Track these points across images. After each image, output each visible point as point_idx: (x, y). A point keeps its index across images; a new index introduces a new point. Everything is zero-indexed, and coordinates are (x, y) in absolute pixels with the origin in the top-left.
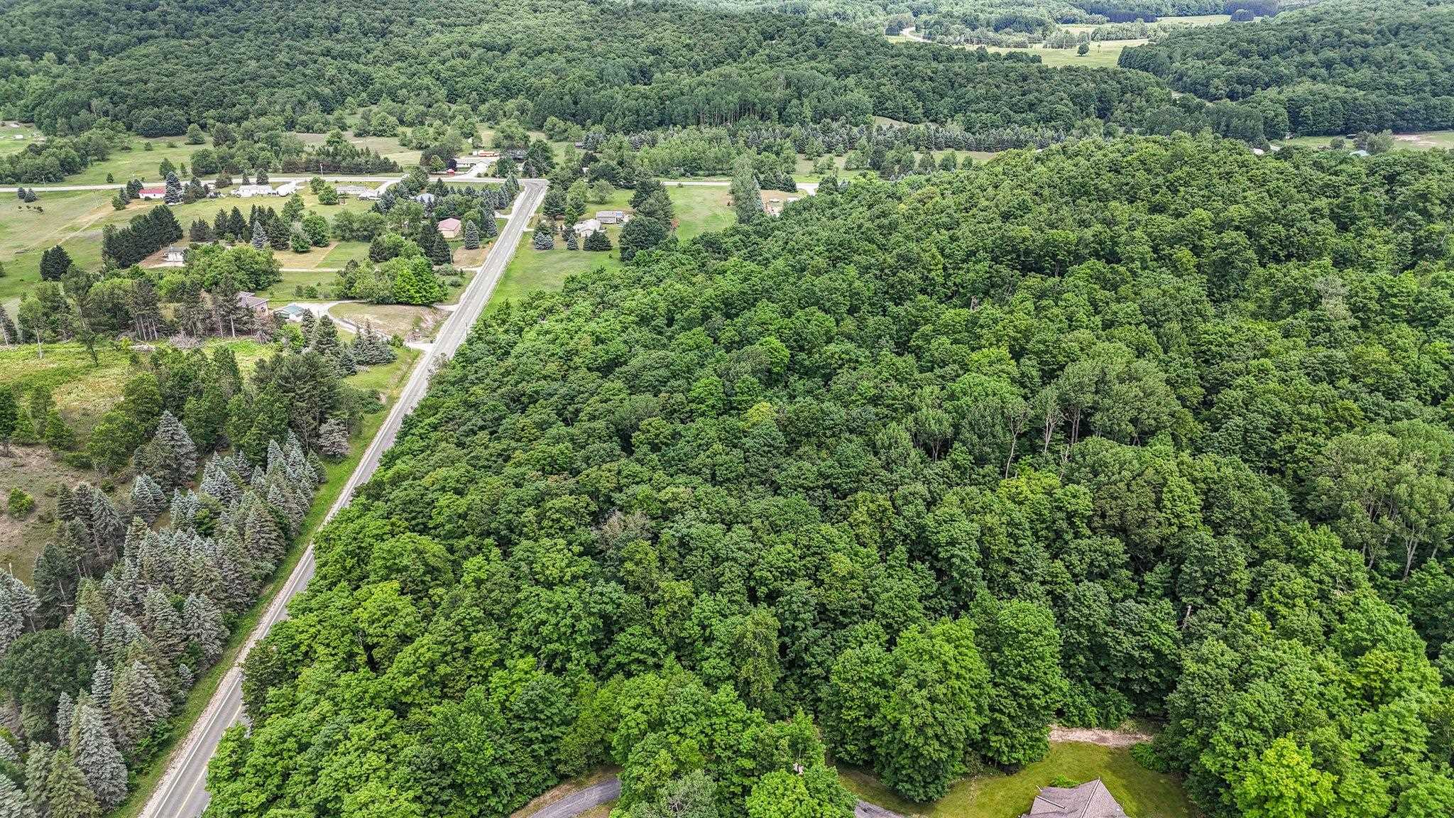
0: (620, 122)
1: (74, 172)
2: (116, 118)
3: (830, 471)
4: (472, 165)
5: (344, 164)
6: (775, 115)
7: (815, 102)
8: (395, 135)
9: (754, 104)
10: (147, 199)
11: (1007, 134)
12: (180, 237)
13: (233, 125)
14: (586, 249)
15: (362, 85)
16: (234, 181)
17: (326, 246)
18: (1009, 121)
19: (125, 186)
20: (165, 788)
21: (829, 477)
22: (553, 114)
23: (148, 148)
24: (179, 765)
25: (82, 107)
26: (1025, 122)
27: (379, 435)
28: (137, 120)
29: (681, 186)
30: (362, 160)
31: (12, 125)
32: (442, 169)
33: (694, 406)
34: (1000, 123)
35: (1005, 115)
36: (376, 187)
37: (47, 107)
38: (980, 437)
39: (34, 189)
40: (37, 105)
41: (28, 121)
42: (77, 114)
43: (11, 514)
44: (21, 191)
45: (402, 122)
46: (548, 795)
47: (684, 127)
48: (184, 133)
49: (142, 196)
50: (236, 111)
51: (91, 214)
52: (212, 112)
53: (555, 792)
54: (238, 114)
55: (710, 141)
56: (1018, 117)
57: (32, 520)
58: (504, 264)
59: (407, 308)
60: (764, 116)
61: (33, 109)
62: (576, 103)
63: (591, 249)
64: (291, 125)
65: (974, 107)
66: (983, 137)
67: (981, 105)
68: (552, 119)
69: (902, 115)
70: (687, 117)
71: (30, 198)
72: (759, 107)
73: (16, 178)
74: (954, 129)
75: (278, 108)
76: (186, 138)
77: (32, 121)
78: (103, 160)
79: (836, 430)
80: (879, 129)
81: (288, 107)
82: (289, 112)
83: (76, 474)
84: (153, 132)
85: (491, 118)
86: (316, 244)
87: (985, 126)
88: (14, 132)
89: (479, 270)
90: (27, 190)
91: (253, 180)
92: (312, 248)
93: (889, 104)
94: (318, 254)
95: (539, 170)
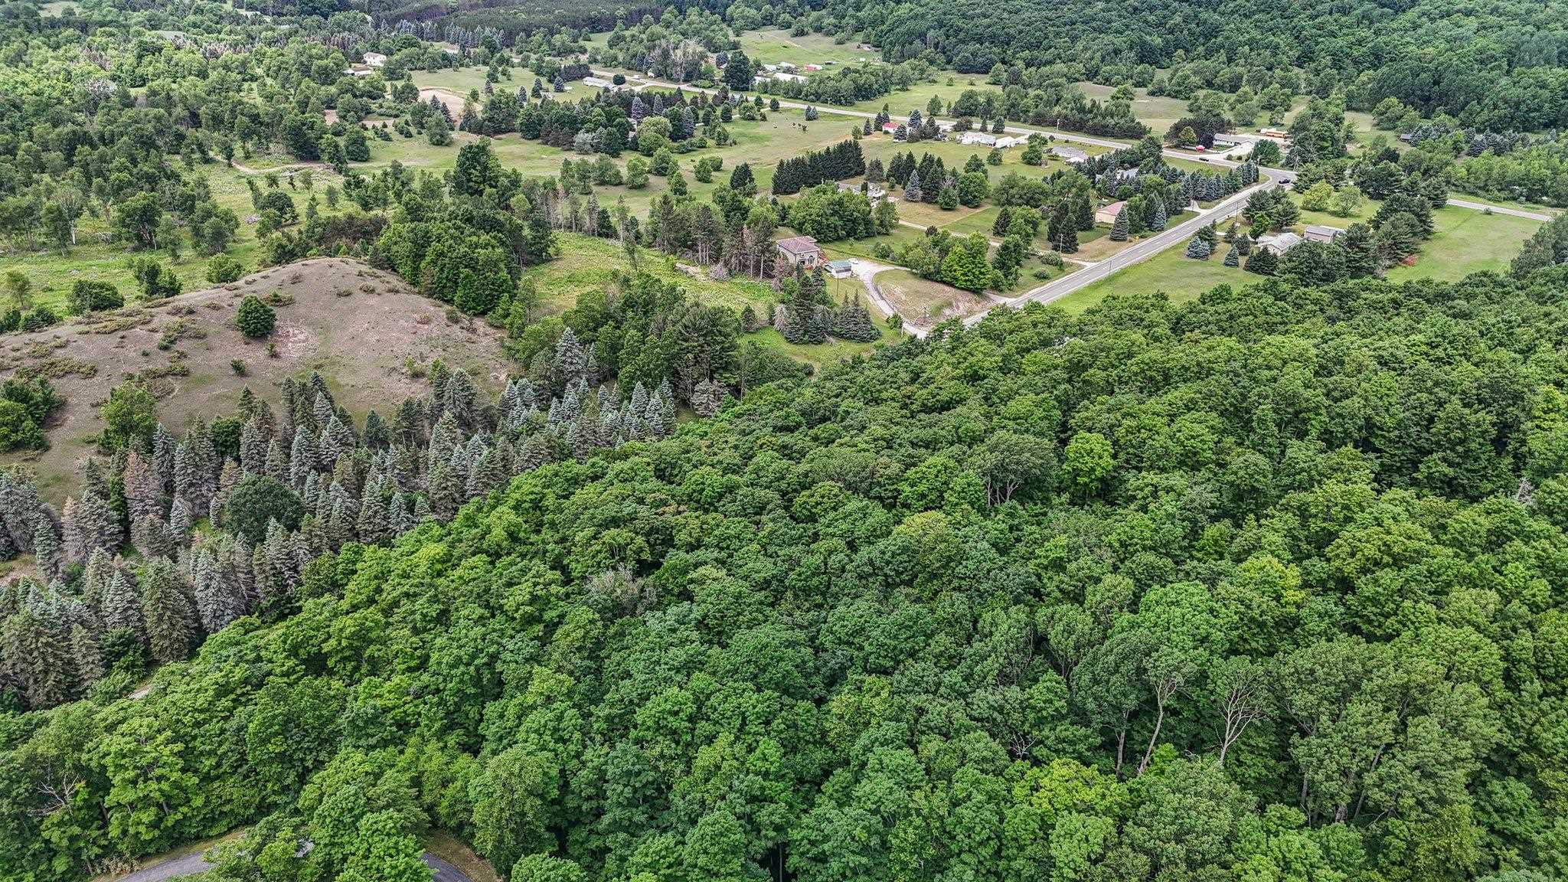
1: (868, 99)
2: (941, 50)
12: (862, 173)
14: (1246, 267)
15: (1206, 37)
16: (974, 126)
17: (976, 207)
19: (875, 116)
23: (950, 84)
25: (918, 37)
28: (958, 54)
29: (1488, 213)
32: (1192, 143)
39: (818, 109)
41: (879, 45)
44: (811, 109)
48: (986, 72)
49: (884, 130)
59: (947, 288)
63: (1251, 269)
71: (809, 118)
76: (988, 78)
86: (965, 203)
89: (1090, 265)
90: (815, 109)
91: (990, 127)
92: (959, 206)
94: (963, 214)
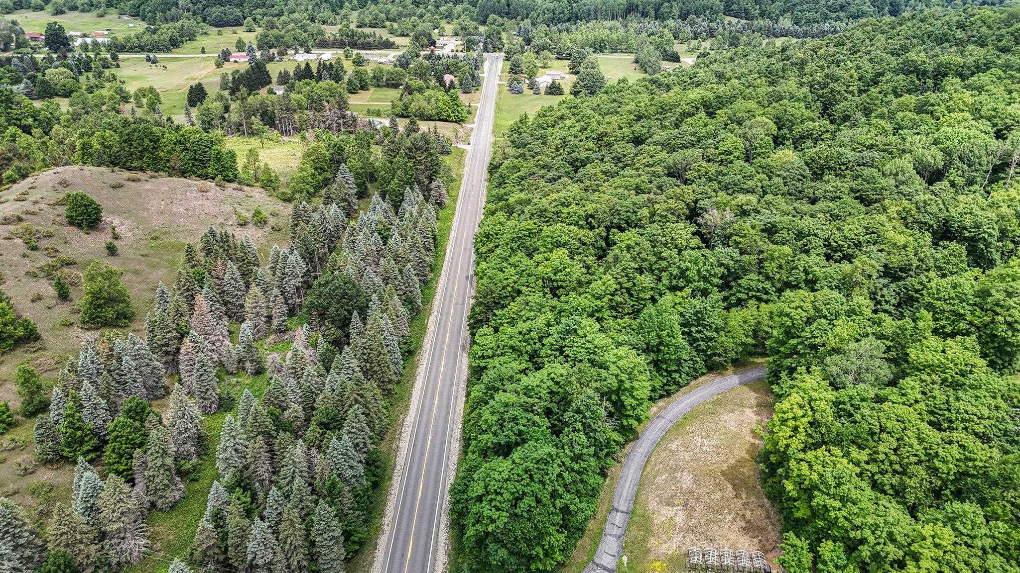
0: (541, 18)
2: (194, 14)
3: (860, 187)
4: (445, 44)
5: (359, 42)
6: (653, 13)
7: (681, 4)
8: (384, 27)
9: (637, 6)
10: (236, 62)
11: (826, 26)
12: (272, 81)
13: (276, 19)
14: (547, 93)
16: (289, 52)
17: (368, 90)
18: (826, 18)
19: (217, 55)
20: (422, 375)
21: (858, 191)
22: (494, 13)
23: (220, 34)
24: (425, 363)
25: (172, 6)
26: (837, 19)
27: (460, 194)
28: (210, 15)
30: (371, 39)
31: (125, 17)
32: (426, 46)
33: (724, 157)
34: (820, 19)
35: (823, 14)
36: (386, 55)
37: (149, 6)
38: (969, 166)
39: (156, 56)
40: (141, 4)
41: (135, 15)
42: (169, 10)
43: (255, 224)
44: (148, 56)
45: (388, 19)
46: (701, 379)
47: (587, 22)
48: (241, 25)
49: (232, 60)
50: (274, 11)
51: (200, 70)
52: (259, 10)
53: (704, 377)
54: (277, 12)
55: (610, 29)
56: (833, 15)
57: (267, 228)
58: (494, 103)
59: (445, 123)
60: (645, 14)
61: (139, 7)
62: (508, 5)
63: (550, 94)
64: (313, 20)
65: (799, 8)
66: (808, 28)
67: (805, 7)
68: (492, 16)
69: (743, 15)
70: (589, 15)
71: (155, 62)
72: (640, 8)
73: (142, 49)
74: (786, 23)
75: (303, 8)
76: (244, 28)
77: (138, 15)
78: (193, 40)
79: (850, 165)
80: (730, 23)
81: (310, 7)
82: (310, 11)
83: (284, 204)
84: (220, 24)
85: (448, 16)
86: (362, 88)
87: (808, 22)
88: (126, 22)
89: (479, 105)
90: (151, 56)
92: (361, 91)
93: (734, 7)
94: (364, 95)
95: (494, 48)
